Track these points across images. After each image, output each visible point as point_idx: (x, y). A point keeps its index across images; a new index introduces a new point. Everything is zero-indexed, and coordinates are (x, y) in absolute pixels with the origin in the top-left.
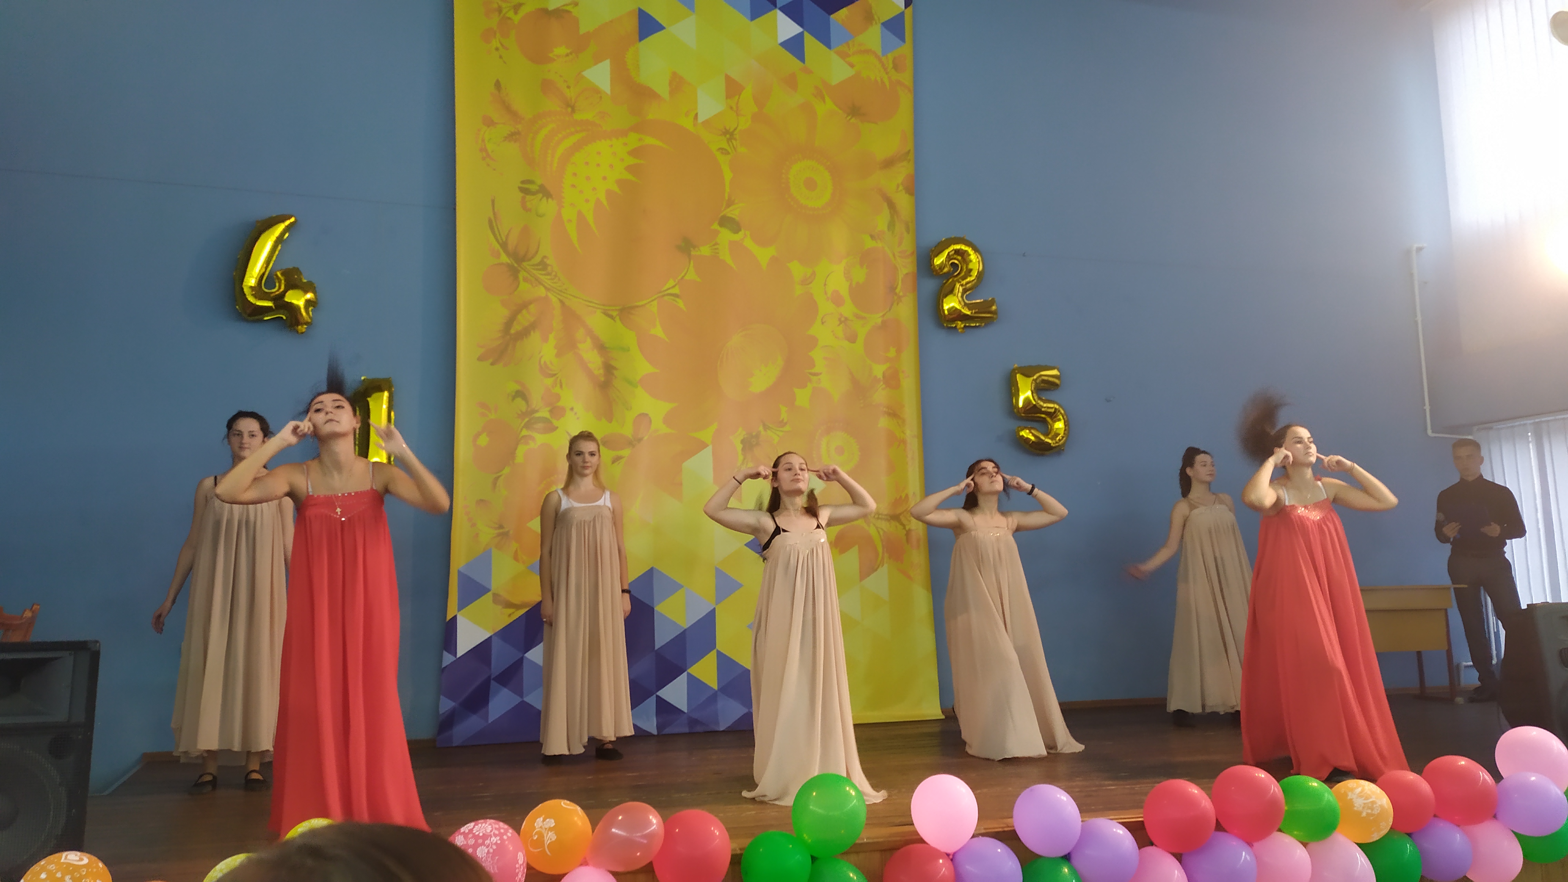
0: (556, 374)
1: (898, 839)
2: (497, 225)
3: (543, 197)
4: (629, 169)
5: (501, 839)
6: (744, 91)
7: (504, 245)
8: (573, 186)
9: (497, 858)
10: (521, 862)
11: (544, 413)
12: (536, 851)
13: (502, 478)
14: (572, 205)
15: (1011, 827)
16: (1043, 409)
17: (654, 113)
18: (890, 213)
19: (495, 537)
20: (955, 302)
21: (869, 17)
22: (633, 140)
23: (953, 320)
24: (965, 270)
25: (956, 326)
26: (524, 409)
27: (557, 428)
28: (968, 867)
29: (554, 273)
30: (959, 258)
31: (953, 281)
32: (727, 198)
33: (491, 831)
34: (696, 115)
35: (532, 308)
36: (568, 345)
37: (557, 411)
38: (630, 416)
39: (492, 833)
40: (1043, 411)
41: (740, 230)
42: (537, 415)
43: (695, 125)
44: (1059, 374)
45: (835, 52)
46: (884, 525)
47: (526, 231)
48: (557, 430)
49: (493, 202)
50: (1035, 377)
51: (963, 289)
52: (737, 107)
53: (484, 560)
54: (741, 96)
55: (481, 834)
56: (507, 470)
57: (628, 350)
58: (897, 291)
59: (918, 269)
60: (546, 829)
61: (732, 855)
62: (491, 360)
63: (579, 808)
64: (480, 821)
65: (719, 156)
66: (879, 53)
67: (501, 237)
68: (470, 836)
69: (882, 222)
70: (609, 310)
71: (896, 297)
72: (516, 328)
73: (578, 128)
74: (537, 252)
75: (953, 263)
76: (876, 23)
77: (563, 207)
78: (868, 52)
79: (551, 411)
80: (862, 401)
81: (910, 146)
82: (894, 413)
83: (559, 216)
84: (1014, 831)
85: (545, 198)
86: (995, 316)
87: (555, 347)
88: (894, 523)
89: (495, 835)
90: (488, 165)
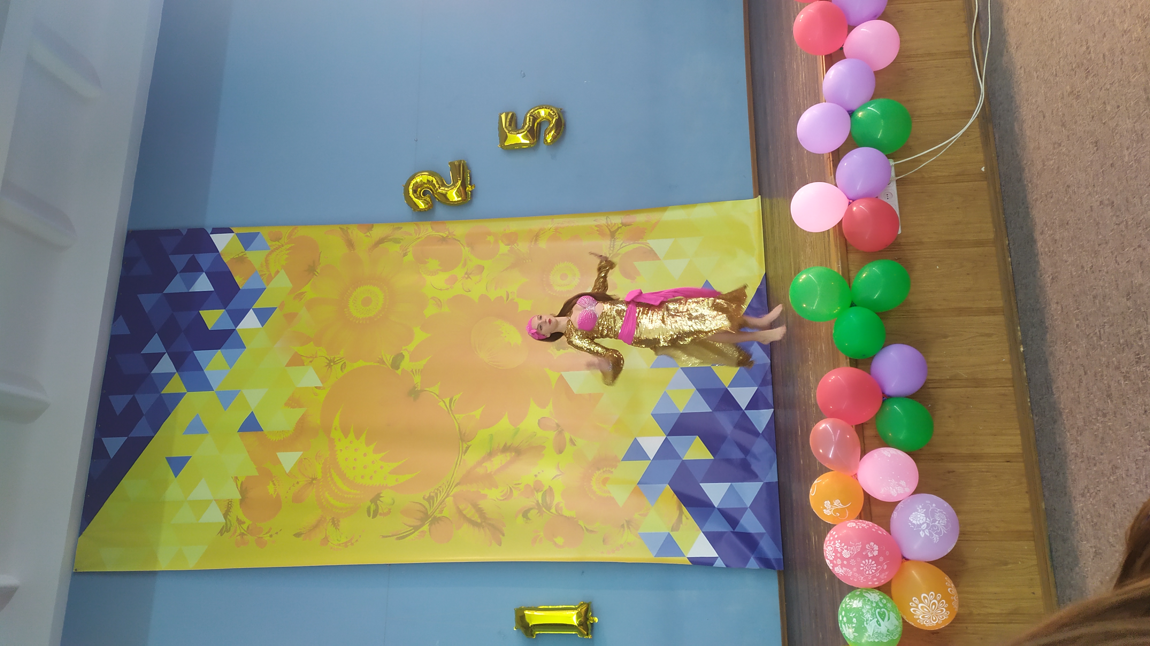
0: (510, 488)
1: (838, 240)
2: (402, 533)
3: (380, 501)
4: (358, 437)
5: (837, 539)
6: (298, 352)
7: (416, 528)
8: (371, 478)
9: (851, 543)
10: (854, 525)
11: (539, 496)
12: (847, 513)
13: (586, 526)
14: (385, 478)
15: (830, 156)
16: (531, 125)
17: (316, 419)
18: (386, 242)
19: (631, 531)
20: (452, 193)
21: (241, 260)
22: (336, 434)
23: (466, 193)
24: (428, 185)
25: (470, 191)
26: (537, 511)
27: (549, 486)
28: (858, 188)
29: (436, 491)
30: (419, 189)
31: (436, 194)
32: (378, 364)
33: (832, 547)
34: (316, 387)
35: (460, 507)
36: (489, 480)
37: (538, 486)
38: (540, 433)
39: (833, 546)
40: (532, 125)
41: (402, 353)
42: (540, 501)
43: (324, 389)
44: (504, 113)
45: (268, 285)
46: (618, 243)
47: (405, 512)
48: (551, 486)
49: (384, 537)
50: (507, 131)
51: (442, 186)
52: (311, 357)
53: (647, 538)
54: (302, 355)
55: (834, 554)
56: (581, 523)
57: (491, 436)
58: (445, 235)
59: (430, 221)
60: (832, 507)
61: (851, 366)
62: (501, 536)
63: (816, 482)
64: (825, 555)
65: (346, 371)
66: (267, 252)
67: (410, 531)
68: (835, 562)
69: (394, 248)
70: (462, 450)
71: (450, 237)
72: (476, 518)
73: (328, 475)
74: (420, 504)
75: (423, 195)
76: (246, 254)
77: (387, 485)
78: (267, 261)
79: (538, 491)
80: (527, 261)
81: (337, 228)
82: (536, 237)
83: (392, 488)
84: (833, 153)
85: (381, 499)
86: (462, 162)
87: (490, 489)
88: (617, 235)
89: (834, 544)
90: (357, 541)
